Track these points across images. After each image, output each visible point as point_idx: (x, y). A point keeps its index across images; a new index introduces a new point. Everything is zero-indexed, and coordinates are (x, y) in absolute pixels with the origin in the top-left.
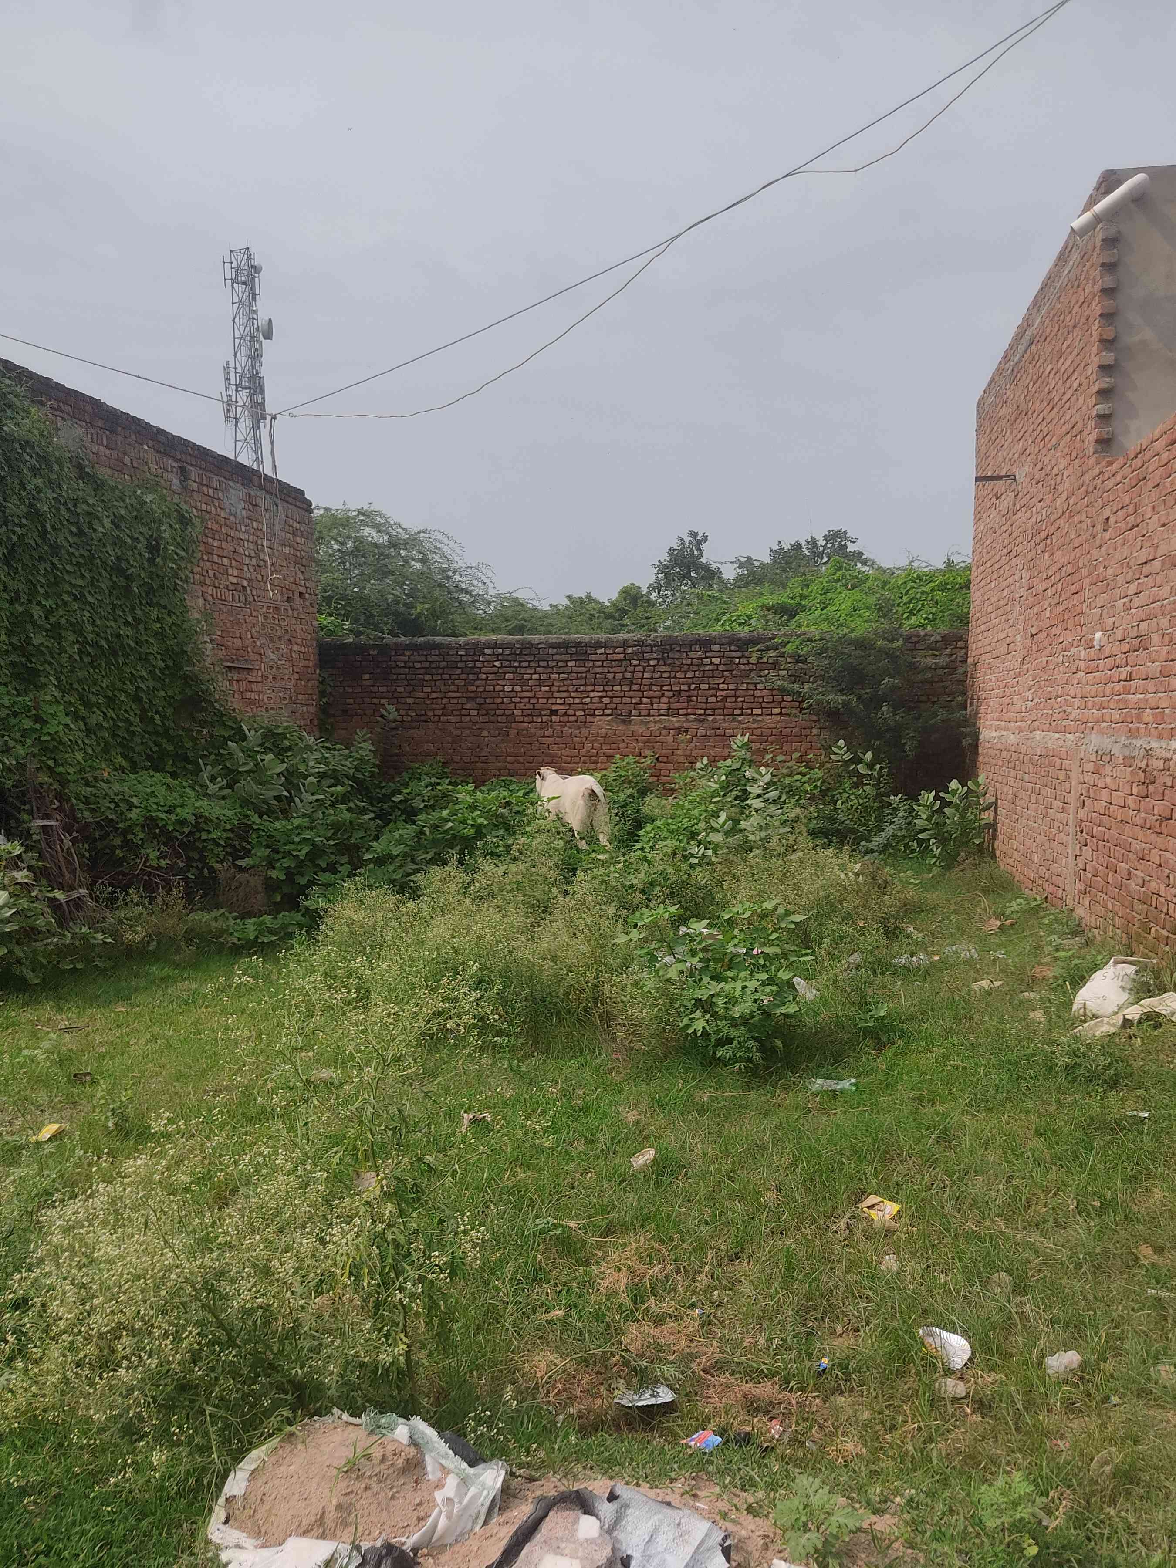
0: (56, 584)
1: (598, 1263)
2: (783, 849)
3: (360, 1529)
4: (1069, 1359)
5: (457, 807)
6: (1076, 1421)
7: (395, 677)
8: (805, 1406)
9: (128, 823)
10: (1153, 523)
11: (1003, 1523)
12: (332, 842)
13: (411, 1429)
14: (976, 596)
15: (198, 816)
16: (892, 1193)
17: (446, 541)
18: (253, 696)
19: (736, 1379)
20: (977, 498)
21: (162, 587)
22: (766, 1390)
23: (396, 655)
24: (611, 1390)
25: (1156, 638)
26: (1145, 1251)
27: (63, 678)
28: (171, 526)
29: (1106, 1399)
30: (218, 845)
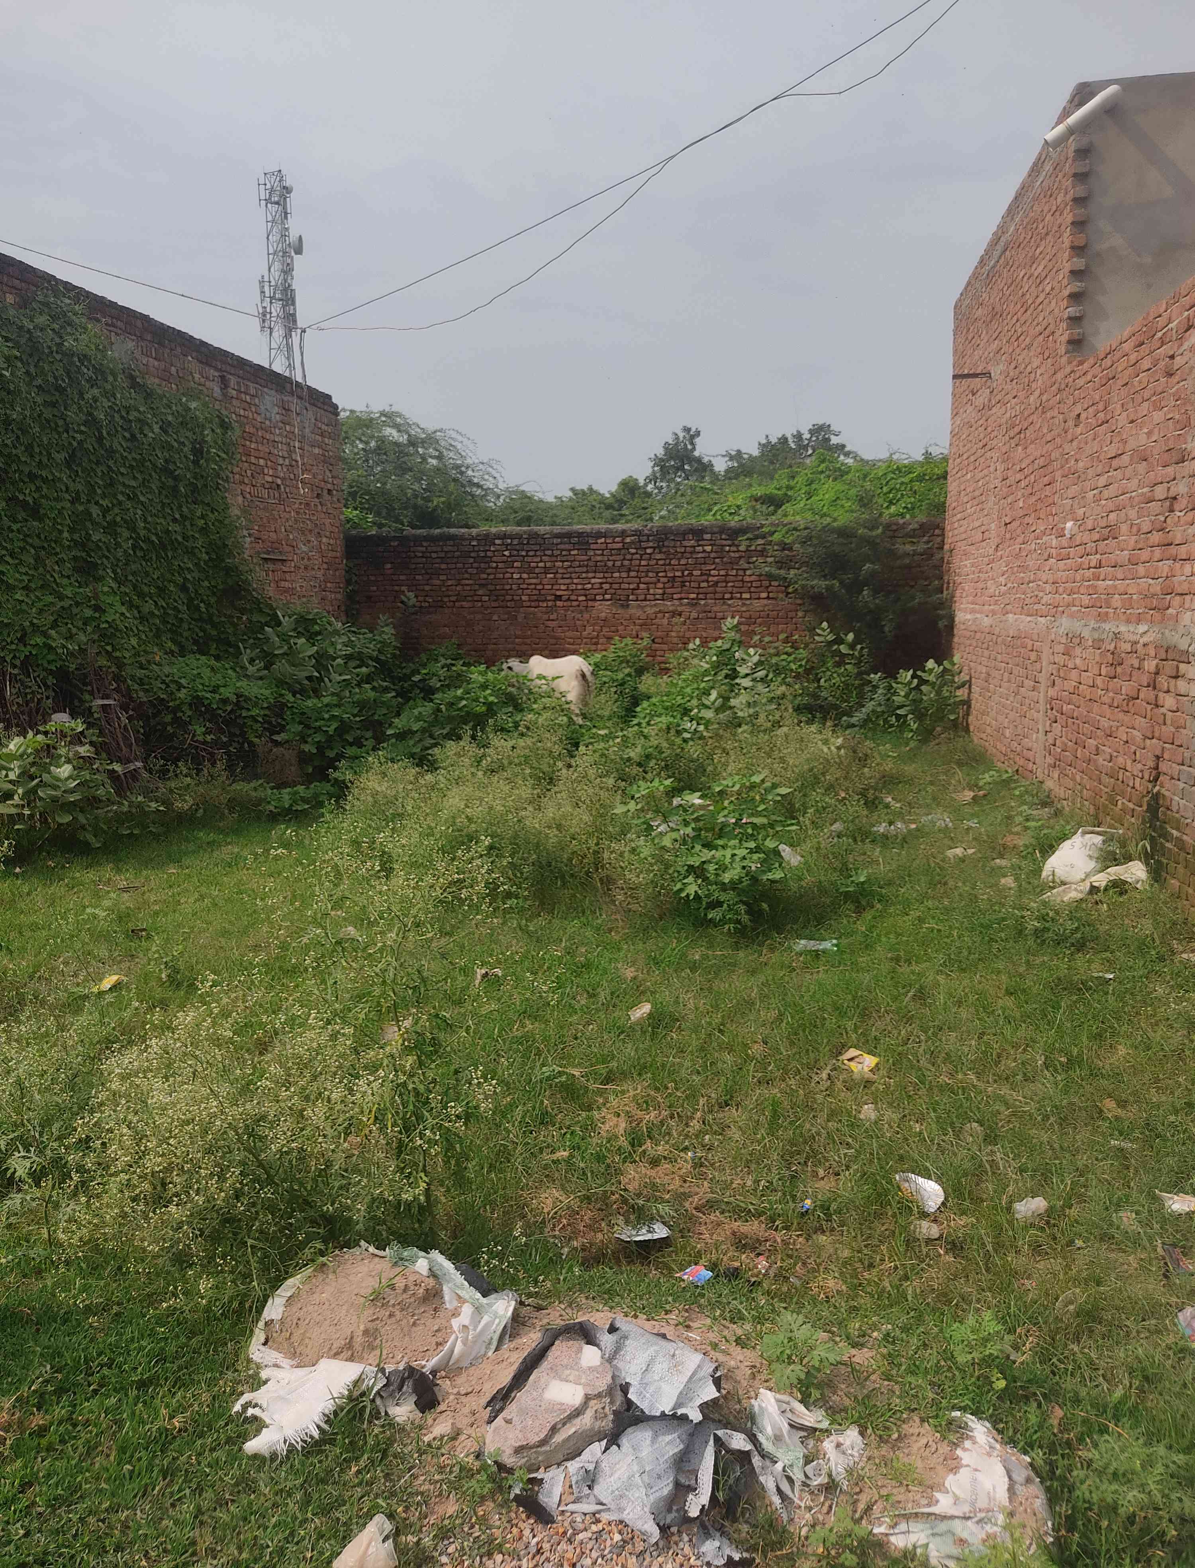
0: (111, 485)
1: (599, 1108)
2: (769, 724)
3: (385, 1352)
4: (1038, 1204)
5: (470, 686)
6: (1042, 1263)
7: (414, 566)
8: (789, 1244)
9: (178, 702)
10: (1122, 420)
11: (973, 1359)
12: (358, 719)
13: (431, 1261)
14: (953, 486)
15: (238, 696)
16: (870, 1046)
17: (460, 438)
18: (287, 585)
19: (726, 1217)
20: (954, 395)
21: (206, 486)
22: (754, 1228)
23: (415, 546)
24: (611, 1225)
25: (1124, 528)
26: (1109, 1104)
27: (119, 570)
28: (213, 430)
29: (1071, 1243)
30: (257, 721)
